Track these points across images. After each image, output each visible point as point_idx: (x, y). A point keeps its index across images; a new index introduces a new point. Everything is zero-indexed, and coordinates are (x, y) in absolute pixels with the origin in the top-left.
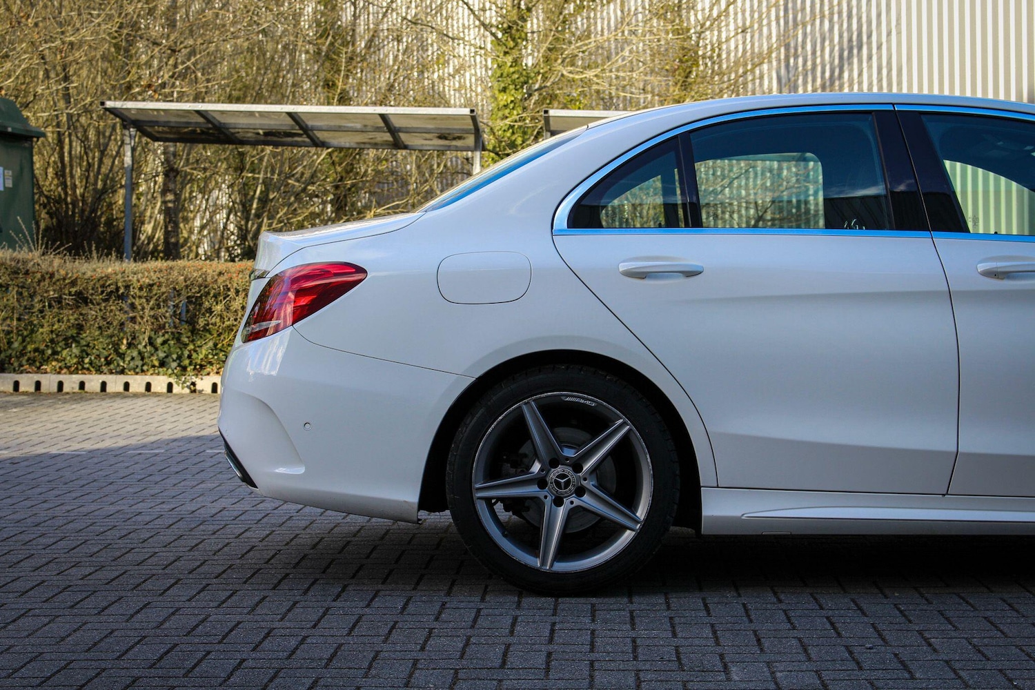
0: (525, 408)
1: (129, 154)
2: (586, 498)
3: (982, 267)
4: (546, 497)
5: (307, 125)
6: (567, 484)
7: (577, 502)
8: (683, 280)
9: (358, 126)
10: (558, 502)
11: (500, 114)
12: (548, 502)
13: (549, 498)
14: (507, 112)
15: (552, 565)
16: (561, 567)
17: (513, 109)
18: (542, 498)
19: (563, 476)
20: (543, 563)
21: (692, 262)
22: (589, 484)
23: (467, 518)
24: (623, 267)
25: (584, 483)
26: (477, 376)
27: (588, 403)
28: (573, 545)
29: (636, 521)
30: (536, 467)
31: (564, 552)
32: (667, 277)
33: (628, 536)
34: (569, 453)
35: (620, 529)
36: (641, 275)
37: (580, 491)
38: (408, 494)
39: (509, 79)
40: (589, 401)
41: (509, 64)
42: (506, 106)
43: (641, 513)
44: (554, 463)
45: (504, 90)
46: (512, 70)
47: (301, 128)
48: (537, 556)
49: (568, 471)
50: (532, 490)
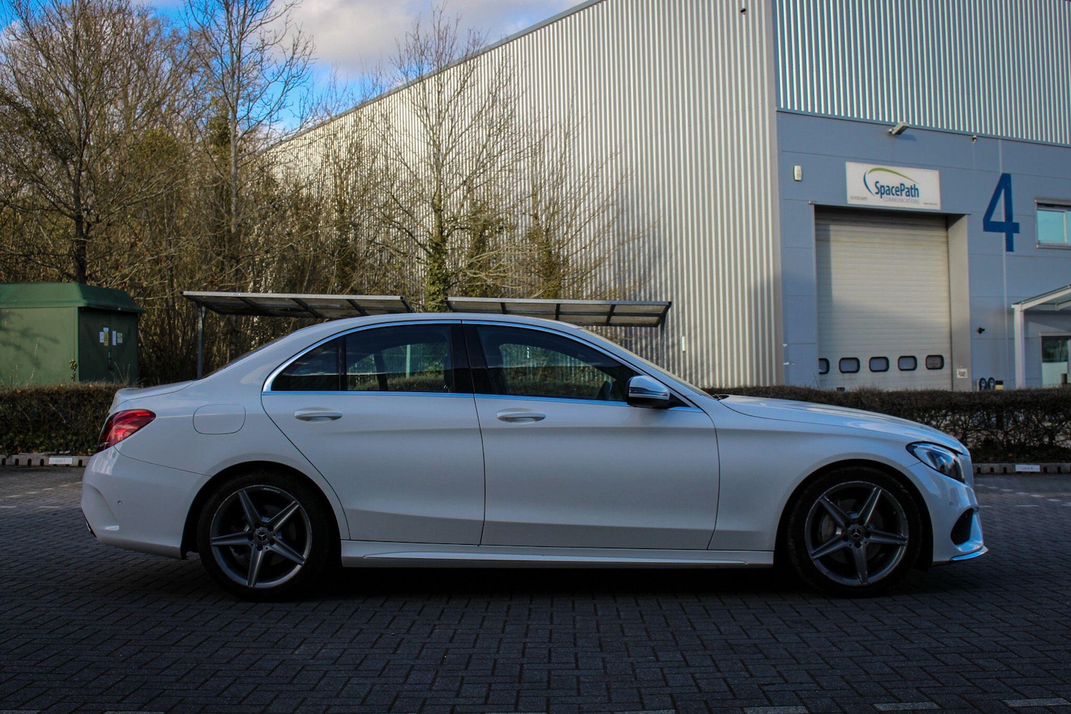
0: (240, 495)
1: (201, 322)
2: (275, 546)
3: (500, 414)
4: (252, 545)
5: (307, 306)
6: (265, 538)
7: (269, 548)
8: (330, 421)
9: (338, 306)
10: (260, 548)
11: (431, 298)
12: (253, 548)
13: (254, 546)
14: (435, 296)
15: (255, 584)
16: (260, 585)
17: (438, 295)
18: (250, 545)
19: (262, 533)
20: (249, 583)
21: (335, 410)
22: (278, 538)
23: (207, 557)
24: (297, 413)
25: (274, 537)
26: (213, 475)
27: (276, 491)
28: (267, 573)
29: (303, 559)
30: (247, 529)
31: (263, 577)
32: (321, 420)
33: (298, 567)
34: (266, 520)
35: (294, 564)
36: (307, 418)
37: (272, 542)
38: (175, 543)
39: (436, 277)
40: (277, 490)
41: (436, 268)
42: (434, 293)
43: (305, 556)
44: (258, 525)
45: (433, 284)
46: (438, 271)
47: (303, 307)
48: (246, 579)
49: (266, 530)
50: (245, 541)
